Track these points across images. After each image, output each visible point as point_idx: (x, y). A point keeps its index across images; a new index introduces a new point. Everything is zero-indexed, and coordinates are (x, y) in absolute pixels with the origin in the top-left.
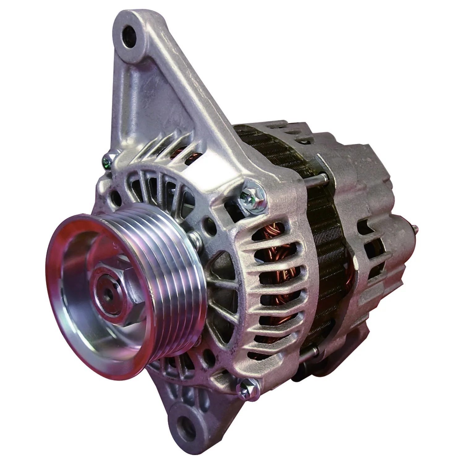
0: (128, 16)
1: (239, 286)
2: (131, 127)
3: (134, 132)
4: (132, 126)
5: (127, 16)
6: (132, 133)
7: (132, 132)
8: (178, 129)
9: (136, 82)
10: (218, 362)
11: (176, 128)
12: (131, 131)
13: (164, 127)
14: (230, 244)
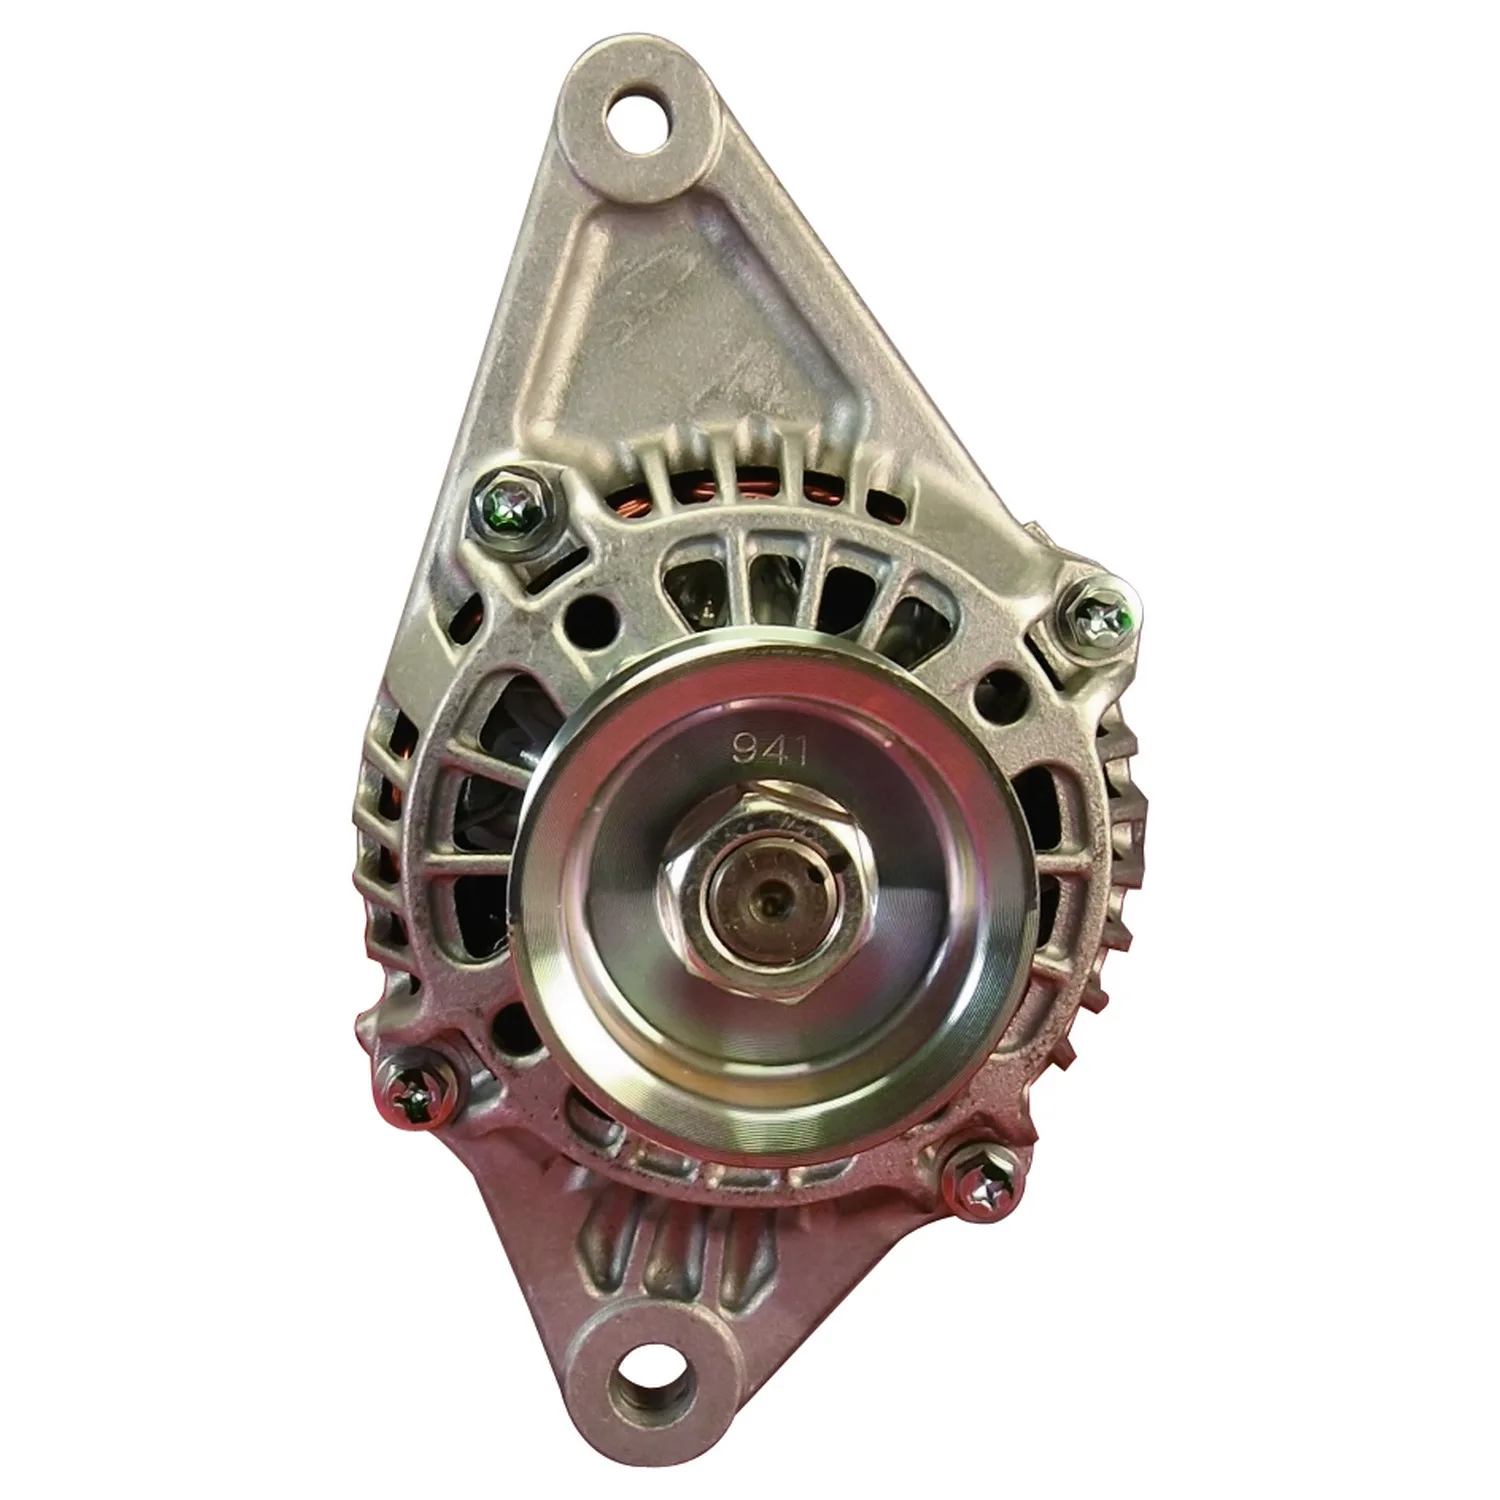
0: (653, 56)
1: (1094, 859)
2: (543, 399)
3: (548, 419)
4: (548, 398)
5: (649, 56)
6: (543, 420)
7: (541, 418)
8: (752, 416)
9: (594, 259)
10: (968, 1101)
11: (745, 413)
12: (539, 413)
13: (692, 410)
14: (1080, 742)
